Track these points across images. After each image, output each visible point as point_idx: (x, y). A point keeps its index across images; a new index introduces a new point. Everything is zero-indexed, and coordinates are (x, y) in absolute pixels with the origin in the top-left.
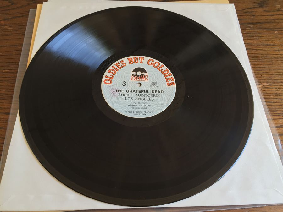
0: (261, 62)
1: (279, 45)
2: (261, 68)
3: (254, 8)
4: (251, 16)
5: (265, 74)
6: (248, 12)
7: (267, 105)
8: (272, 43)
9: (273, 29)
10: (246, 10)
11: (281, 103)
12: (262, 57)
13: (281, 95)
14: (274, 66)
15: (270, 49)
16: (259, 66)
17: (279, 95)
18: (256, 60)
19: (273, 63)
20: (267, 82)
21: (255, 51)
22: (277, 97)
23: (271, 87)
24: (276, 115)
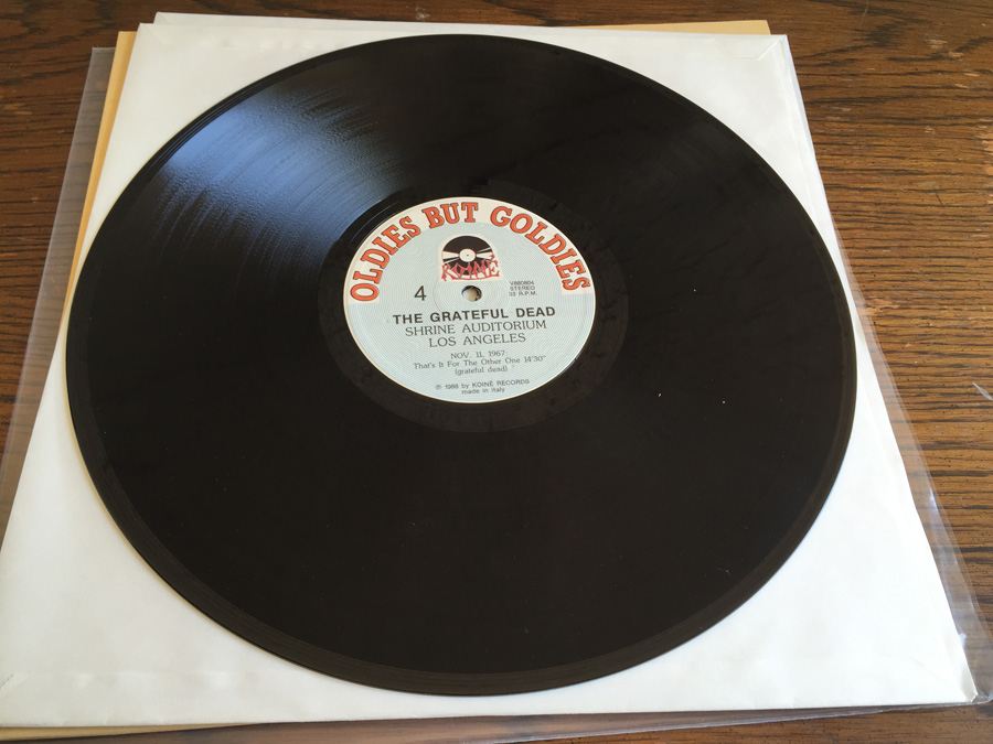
0: (875, 229)
1: (938, 174)
2: (875, 252)
3: (855, 48)
4: (841, 75)
5: (887, 270)
6: (835, 63)
7: (894, 374)
8: (913, 166)
9: (918, 119)
10: (827, 56)
11: (937, 366)
12: (877, 212)
13: (941, 341)
14: (917, 243)
15: (907, 187)
16: (868, 245)
17: (932, 341)
18: (859, 225)
19: (916, 234)
20: (894, 299)
21: (856, 195)
22: (926, 348)
23: (908, 315)
24: (922, 406)
